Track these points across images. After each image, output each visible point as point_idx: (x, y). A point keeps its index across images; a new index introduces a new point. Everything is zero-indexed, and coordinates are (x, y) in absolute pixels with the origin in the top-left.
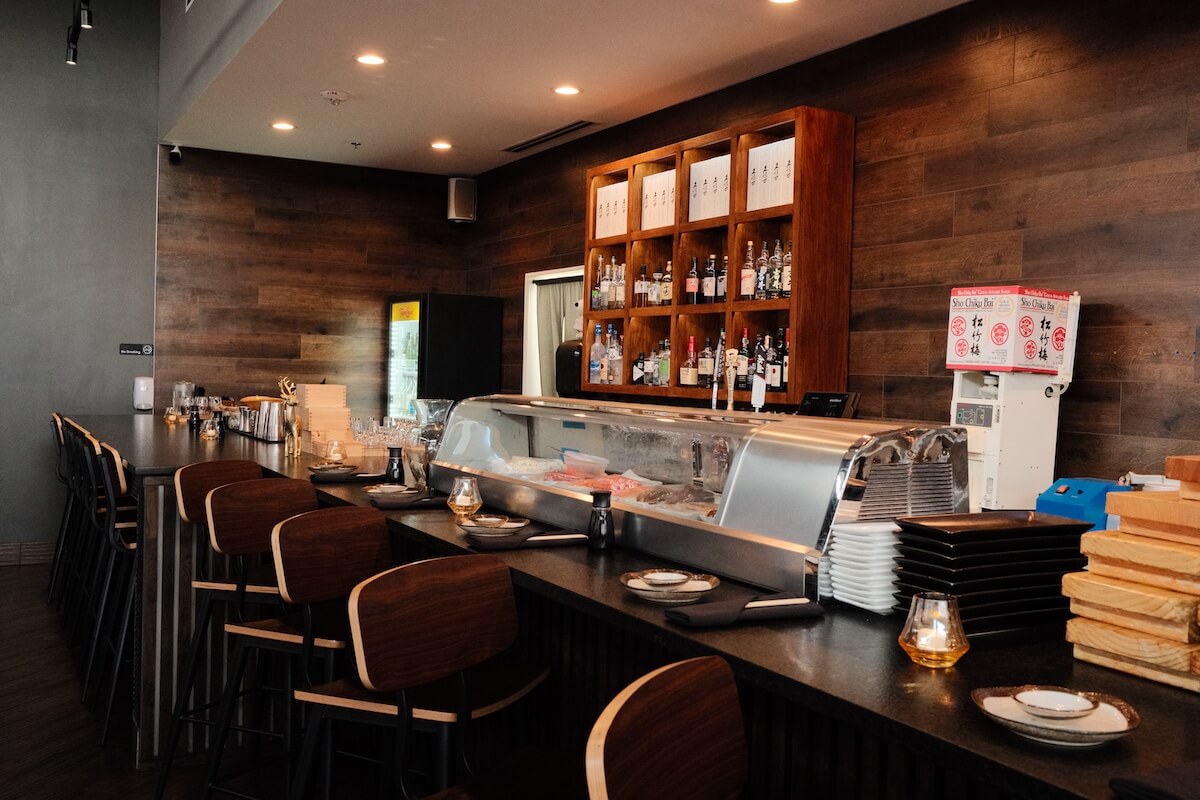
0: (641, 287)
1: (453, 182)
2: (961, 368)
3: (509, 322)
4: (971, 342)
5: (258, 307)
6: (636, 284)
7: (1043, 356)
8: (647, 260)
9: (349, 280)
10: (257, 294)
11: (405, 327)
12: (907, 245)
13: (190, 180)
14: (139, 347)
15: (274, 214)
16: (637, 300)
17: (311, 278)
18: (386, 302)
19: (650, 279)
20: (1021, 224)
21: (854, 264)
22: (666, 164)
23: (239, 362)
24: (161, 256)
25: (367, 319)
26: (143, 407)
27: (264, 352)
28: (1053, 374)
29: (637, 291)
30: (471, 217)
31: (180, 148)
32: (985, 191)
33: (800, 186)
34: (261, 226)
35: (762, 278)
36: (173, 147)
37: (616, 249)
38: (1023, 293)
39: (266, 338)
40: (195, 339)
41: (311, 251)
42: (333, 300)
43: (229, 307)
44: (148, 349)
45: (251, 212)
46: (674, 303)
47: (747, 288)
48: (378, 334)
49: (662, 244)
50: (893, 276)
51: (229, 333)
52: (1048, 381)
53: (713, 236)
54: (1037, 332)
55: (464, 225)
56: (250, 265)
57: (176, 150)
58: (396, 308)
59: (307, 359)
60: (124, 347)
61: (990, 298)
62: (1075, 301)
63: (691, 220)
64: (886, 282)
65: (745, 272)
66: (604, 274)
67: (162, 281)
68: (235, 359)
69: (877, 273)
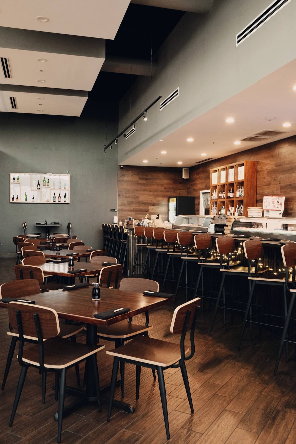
0: (220, 195)
1: (183, 169)
2: (265, 210)
3: (196, 202)
5: (139, 200)
6: (220, 194)
7: (278, 207)
8: (222, 189)
9: (160, 193)
10: (139, 197)
11: (173, 204)
12: (264, 187)
13: (125, 172)
14: (115, 210)
15: (143, 179)
16: (220, 198)
17: (151, 193)
18: (170, 197)
19: (222, 193)
20: (280, 184)
21: (257, 190)
22: (224, 169)
23: (135, 213)
24: (119, 189)
25: (164, 202)
26: (115, 223)
27: (140, 210)
28: (280, 210)
29: (220, 196)
30: (188, 177)
31: (123, 166)
32: (275, 177)
33: (245, 176)
34: (141, 181)
35: (240, 193)
36: (121, 166)
37: (216, 187)
38: (273, 197)
39: (141, 207)
40: (126, 208)
41: (151, 187)
42: (156, 198)
43: (133, 200)
44: (116, 210)
45: (138, 179)
46: (226, 198)
47: (238, 195)
48: (166, 206)
49: (223, 186)
50: (263, 193)
51: (133, 206)
52: (280, 212)
53: (232, 185)
54: (276, 203)
55: (187, 179)
56: (137, 191)
57: (122, 166)
58: (171, 200)
59: (150, 212)
60: (111, 210)
62: (284, 198)
63: (229, 181)
64: (262, 194)
65: (237, 192)
66: (214, 192)
67: (119, 195)
68: (135, 212)
69: (260, 192)
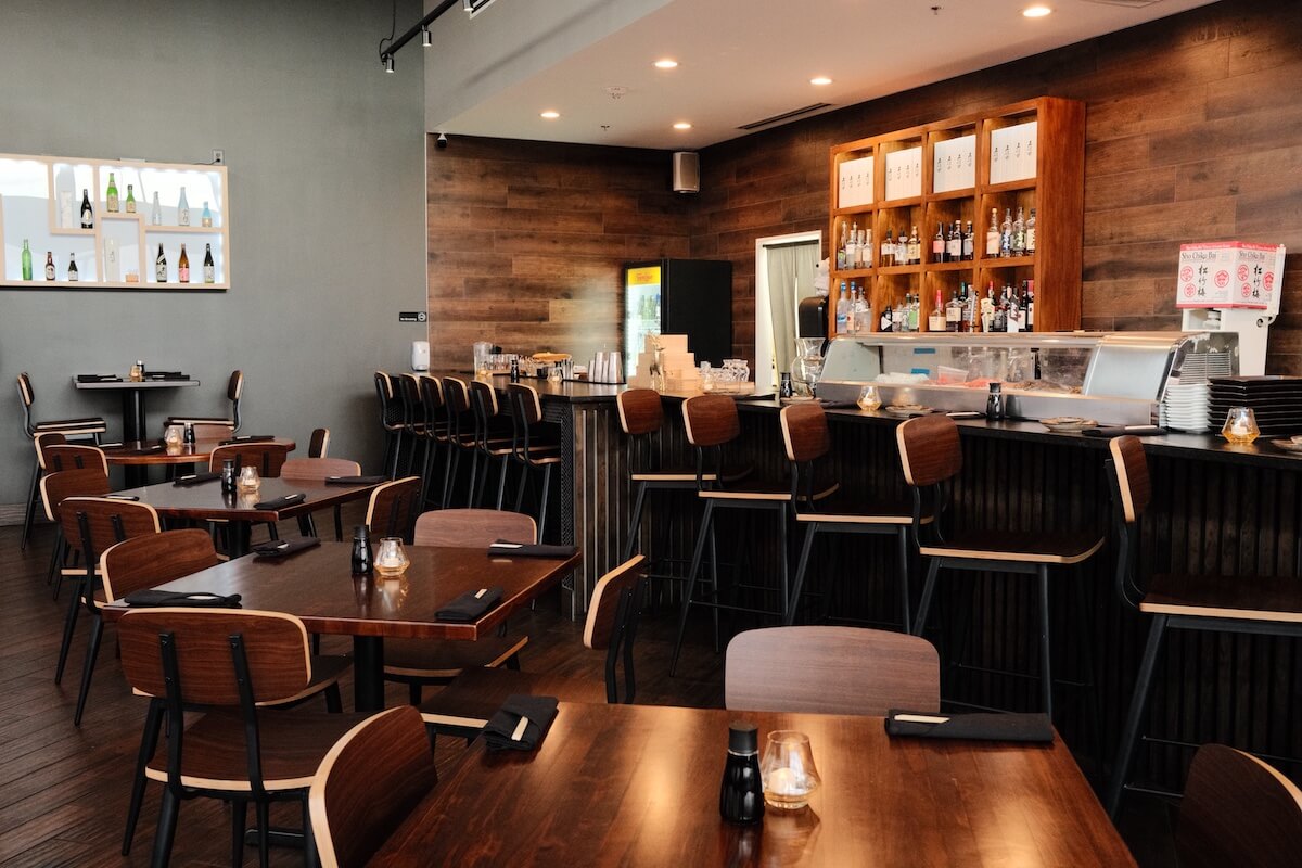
0: (887, 249)
1: (678, 157)
2: (1188, 307)
4: (1198, 286)
5: (512, 276)
6: (883, 246)
7: (1256, 294)
8: (890, 226)
9: (589, 249)
10: (511, 265)
11: (645, 288)
12: (1134, 210)
13: (453, 163)
14: (415, 315)
15: (522, 191)
16: (885, 261)
17: (559, 248)
18: (623, 267)
19: (896, 242)
20: (1233, 191)
21: (1086, 226)
22: (907, 143)
23: (498, 326)
24: (430, 233)
25: (602, 282)
26: (421, 368)
27: (518, 316)
28: (1264, 308)
29: (883, 253)
30: (695, 188)
31: (446, 135)
32: (1202, 165)
33: (1043, 163)
34: (514, 202)
35: (1006, 239)
36: (439, 135)
37: (861, 218)
38: (1241, 247)
39: (524, 304)
40: (460, 306)
41: (556, 223)
42: (576, 268)
43: (487, 276)
44: (422, 317)
45: (505, 191)
46: (923, 262)
47: (993, 248)
48: (615, 297)
49: (904, 213)
50: (1122, 235)
51: (490, 301)
52: (1259, 314)
53: (955, 205)
54: (1252, 276)
55: (689, 196)
56: (504, 237)
57: (442, 138)
58: (632, 274)
59: (554, 322)
60: (403, 315)
61: (1213, 251)
62: (1281, 251)
63: (935, 192)
64: (1115, 240)
65: (990, 235)
66: (848, 238)
67: (432, 256)
68: (494, 323)
69: (1107, 232)
